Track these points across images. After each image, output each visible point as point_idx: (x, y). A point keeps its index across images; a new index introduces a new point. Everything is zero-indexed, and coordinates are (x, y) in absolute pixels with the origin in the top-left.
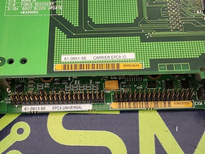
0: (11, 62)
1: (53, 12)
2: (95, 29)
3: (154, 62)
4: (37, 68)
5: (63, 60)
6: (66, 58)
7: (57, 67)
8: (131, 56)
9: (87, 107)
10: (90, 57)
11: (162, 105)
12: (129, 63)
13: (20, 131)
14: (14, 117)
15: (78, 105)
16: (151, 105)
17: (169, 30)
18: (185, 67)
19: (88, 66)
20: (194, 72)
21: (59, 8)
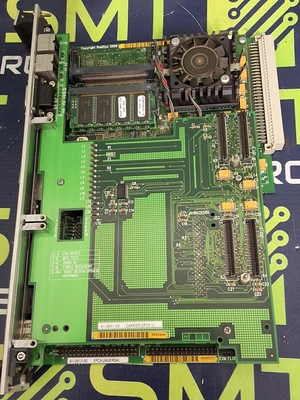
0: (55, 329)
1: (91, 275)
2: (128, 295)
3: (179, 331)
4: (77, 336)
5: (99, 328)
6: (102, 326)
7: (95, 336)
8: (159, 324)
9: (124, 360)
10: (123, 325)
11: (190, 359)
12: (156, 332)
13: (67, 380)
14: (62, 367)
15: (117, 358)
16: (181, 358)
17: (194, 297)
18: (206, 336)
19: (121, 335)
20: (214, 342)
21: (97, 271)
